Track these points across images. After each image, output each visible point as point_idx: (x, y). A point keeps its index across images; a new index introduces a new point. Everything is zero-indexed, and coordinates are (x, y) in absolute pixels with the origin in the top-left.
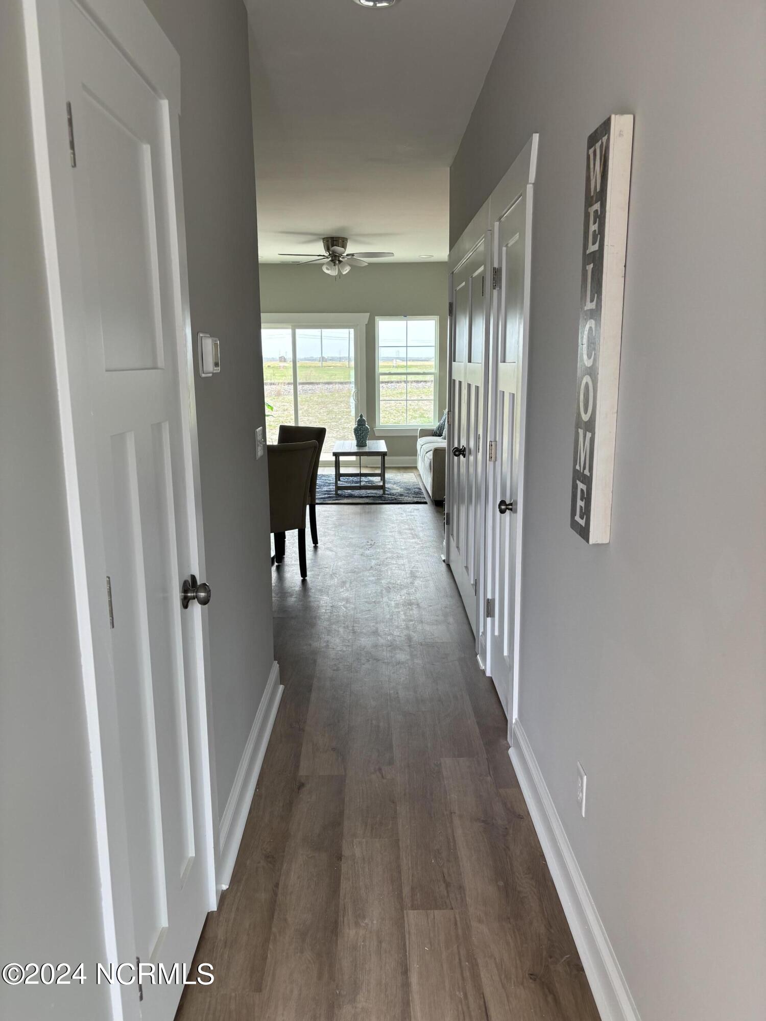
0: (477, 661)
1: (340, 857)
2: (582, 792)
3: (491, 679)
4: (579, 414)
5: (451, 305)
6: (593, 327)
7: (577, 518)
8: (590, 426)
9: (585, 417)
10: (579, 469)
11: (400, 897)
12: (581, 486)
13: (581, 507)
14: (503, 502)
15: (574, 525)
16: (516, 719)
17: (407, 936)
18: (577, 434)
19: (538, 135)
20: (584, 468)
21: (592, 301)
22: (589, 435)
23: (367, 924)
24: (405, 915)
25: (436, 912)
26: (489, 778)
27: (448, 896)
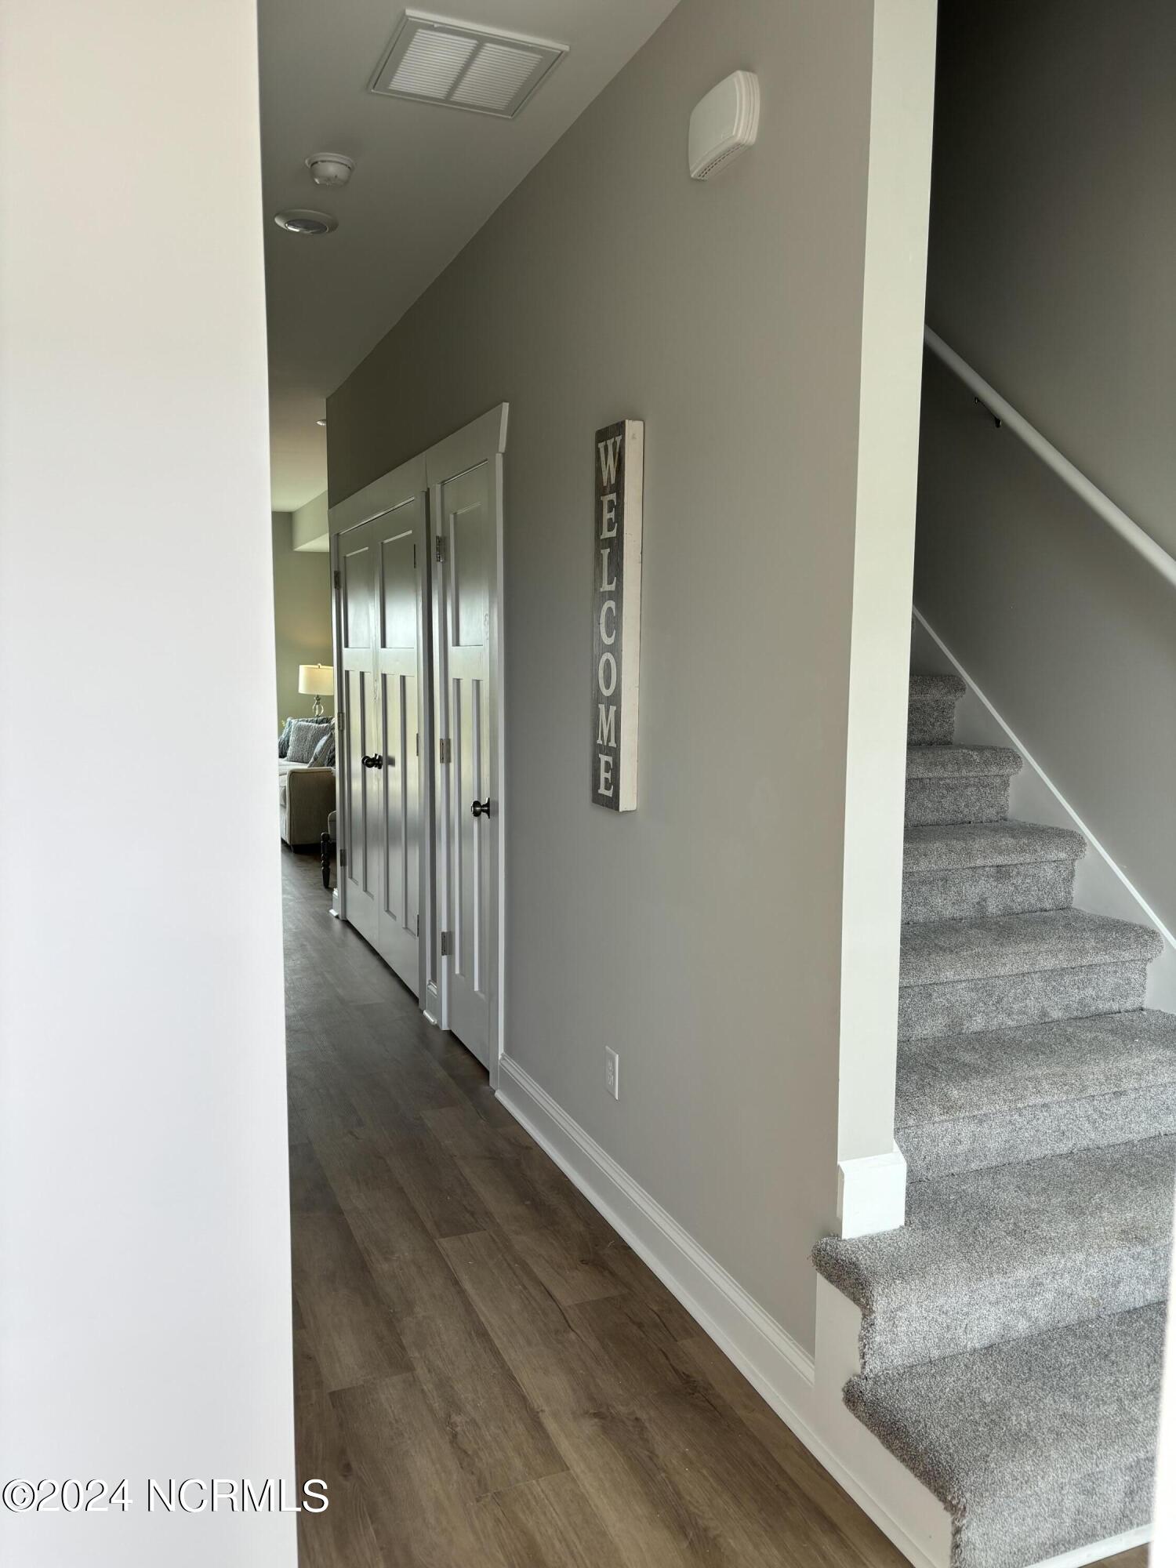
0: (425, 1017)
1: (341, 1212)
2: (614, 1074)
3: (450, 1033)
4: (599, 690)
5: (337, 575)
6: (613, 607)
7: (602, 791)
8: (615, 700)
9: (607, 693)
10: (601, 743)
11: (424, 1230)
12: (604, 758)
13: (606, 779)
14: (476, 804)
15: (598, 799)
16: (502, 1055)
17: (446, 1259)
18: (598, 710)
19: (508, 404)
20: (609, 740)
21: (610, 583)
22: (613, 709)
23: (399, 1257)
24: (437, 1244)
25: (469, 1235)
26: (482, 1121)
27: (477, 1222)
